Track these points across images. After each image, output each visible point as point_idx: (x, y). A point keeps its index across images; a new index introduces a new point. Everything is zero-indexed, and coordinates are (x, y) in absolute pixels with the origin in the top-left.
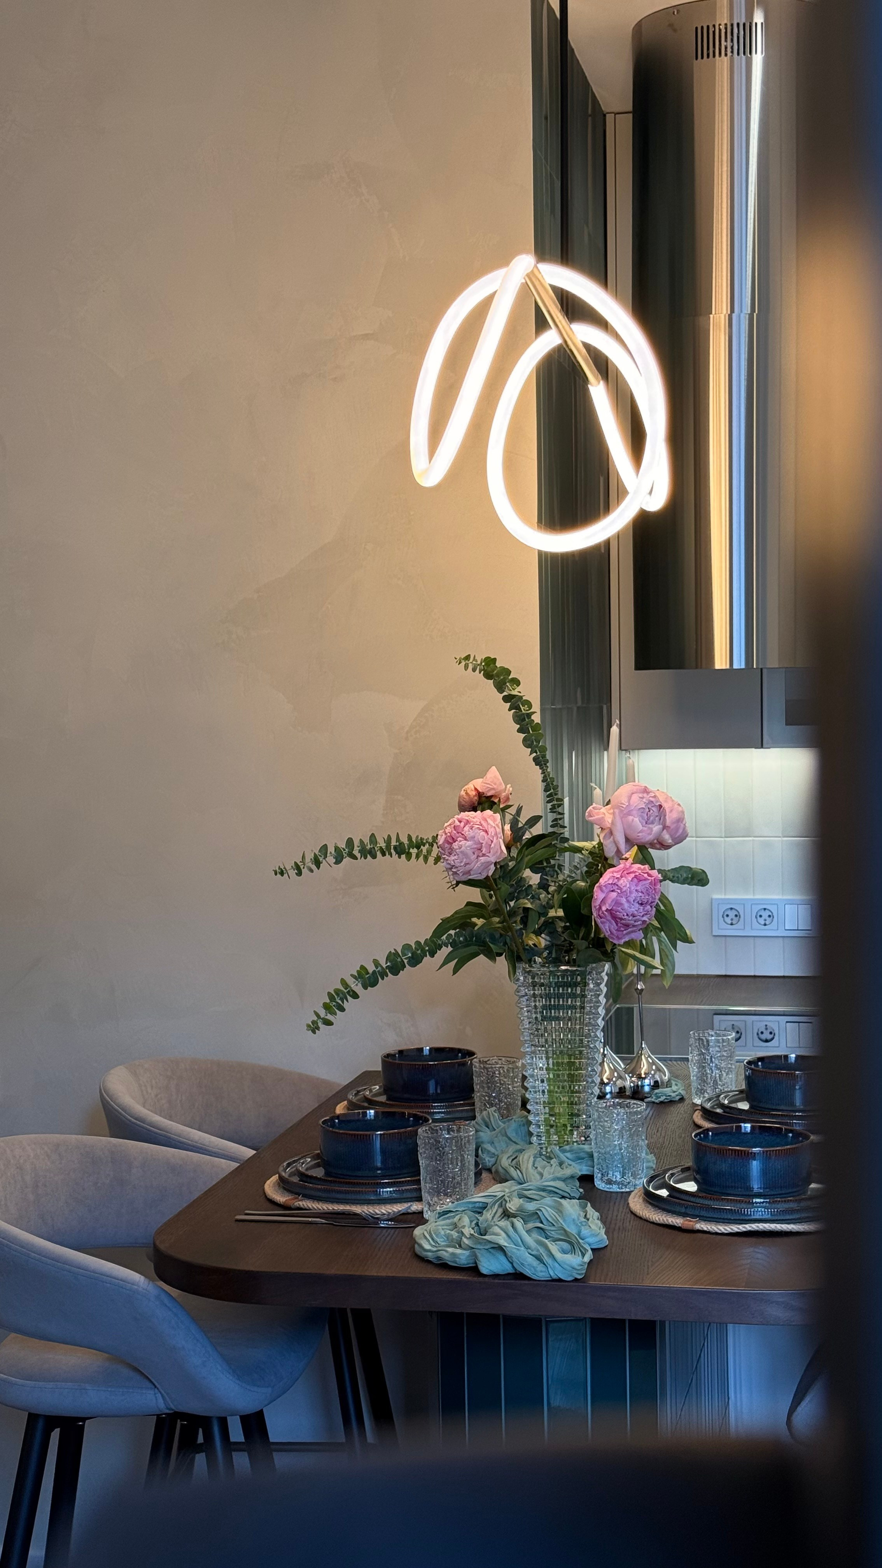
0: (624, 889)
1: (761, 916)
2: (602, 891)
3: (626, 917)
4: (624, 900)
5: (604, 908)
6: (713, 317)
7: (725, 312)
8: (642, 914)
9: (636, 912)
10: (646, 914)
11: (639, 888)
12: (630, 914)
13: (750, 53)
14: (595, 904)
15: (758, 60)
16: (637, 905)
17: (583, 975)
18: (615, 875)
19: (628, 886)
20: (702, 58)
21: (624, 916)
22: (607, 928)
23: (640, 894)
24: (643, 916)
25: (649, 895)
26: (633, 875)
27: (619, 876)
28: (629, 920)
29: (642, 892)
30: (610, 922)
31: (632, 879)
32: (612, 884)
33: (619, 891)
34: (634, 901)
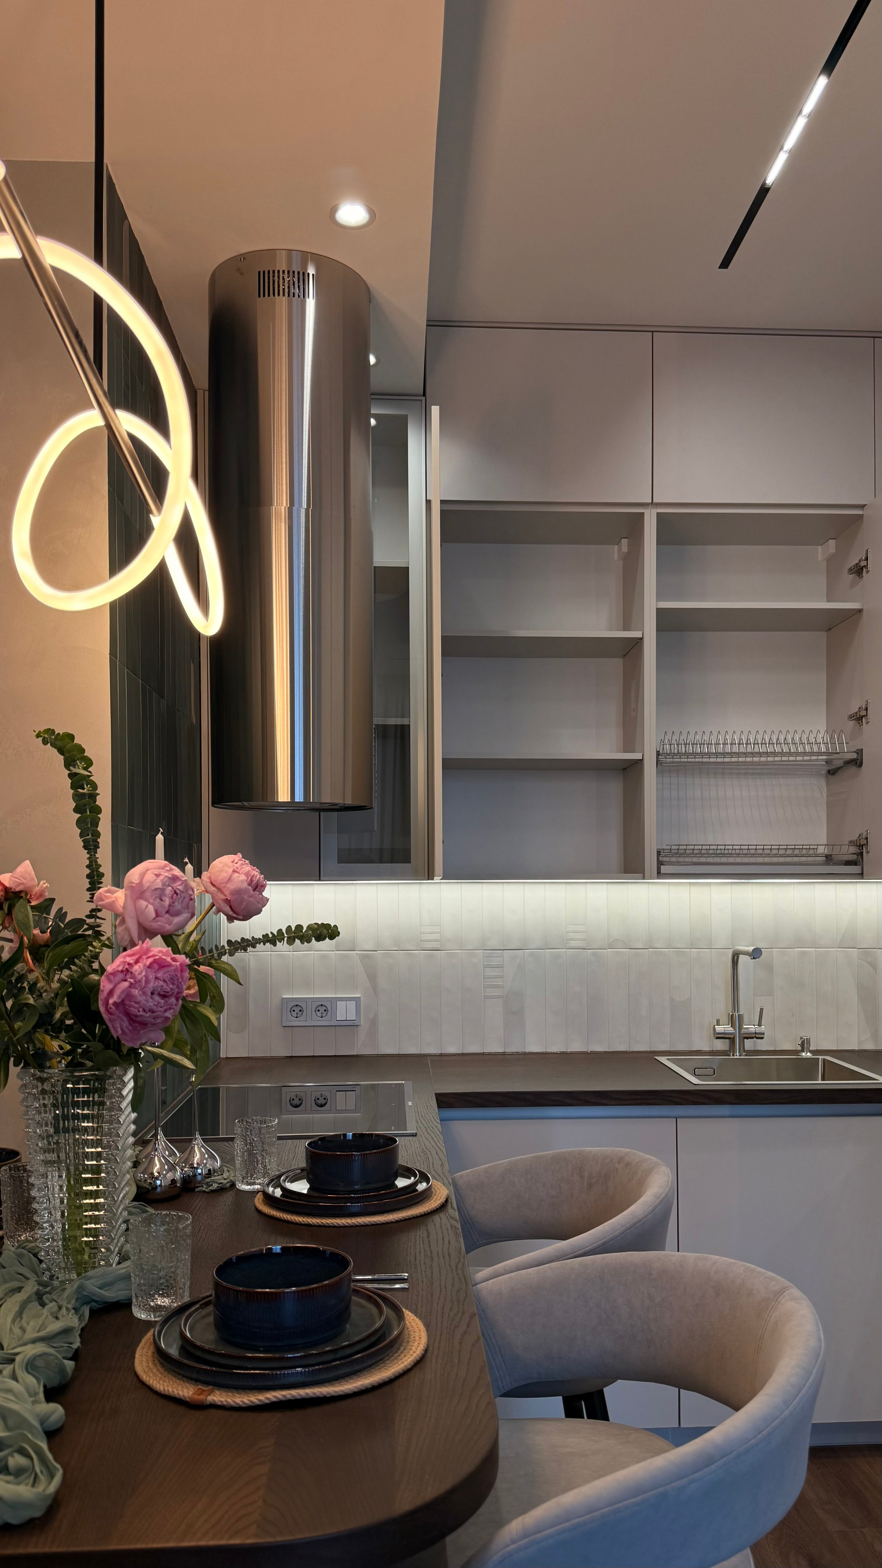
0: (139, 977)
1: (319, 1010)
2: (110, 981)
3: (141, 1013)
4: (136, 992)
5: (111, 1001)
6: (275, 507)
7: (285, 505)
8: (162, 1009)
9: (155, 1008)
10: (170, 1008)
11: (159, 975)
12: (147, 1009)
13: (304, 297)
14: (102, 996)
15: (311, 304)
16: (157, 998)
17: (101, 1080)
18: (128, 959)
19: (144, 973)
20: (264, 296)
21: (139, 1011)
22: (118, 1027)
23: (162, 983)
24: (165, 1011)
25: (173, 984)
26: (151, 960)
27: (132, 962)
28: (146, 1017)
29: (165, 981)
30: (122, 1020)
31: (151, 964)
32: (122, 971)
33: (132, 980)
34: (152, 993)
